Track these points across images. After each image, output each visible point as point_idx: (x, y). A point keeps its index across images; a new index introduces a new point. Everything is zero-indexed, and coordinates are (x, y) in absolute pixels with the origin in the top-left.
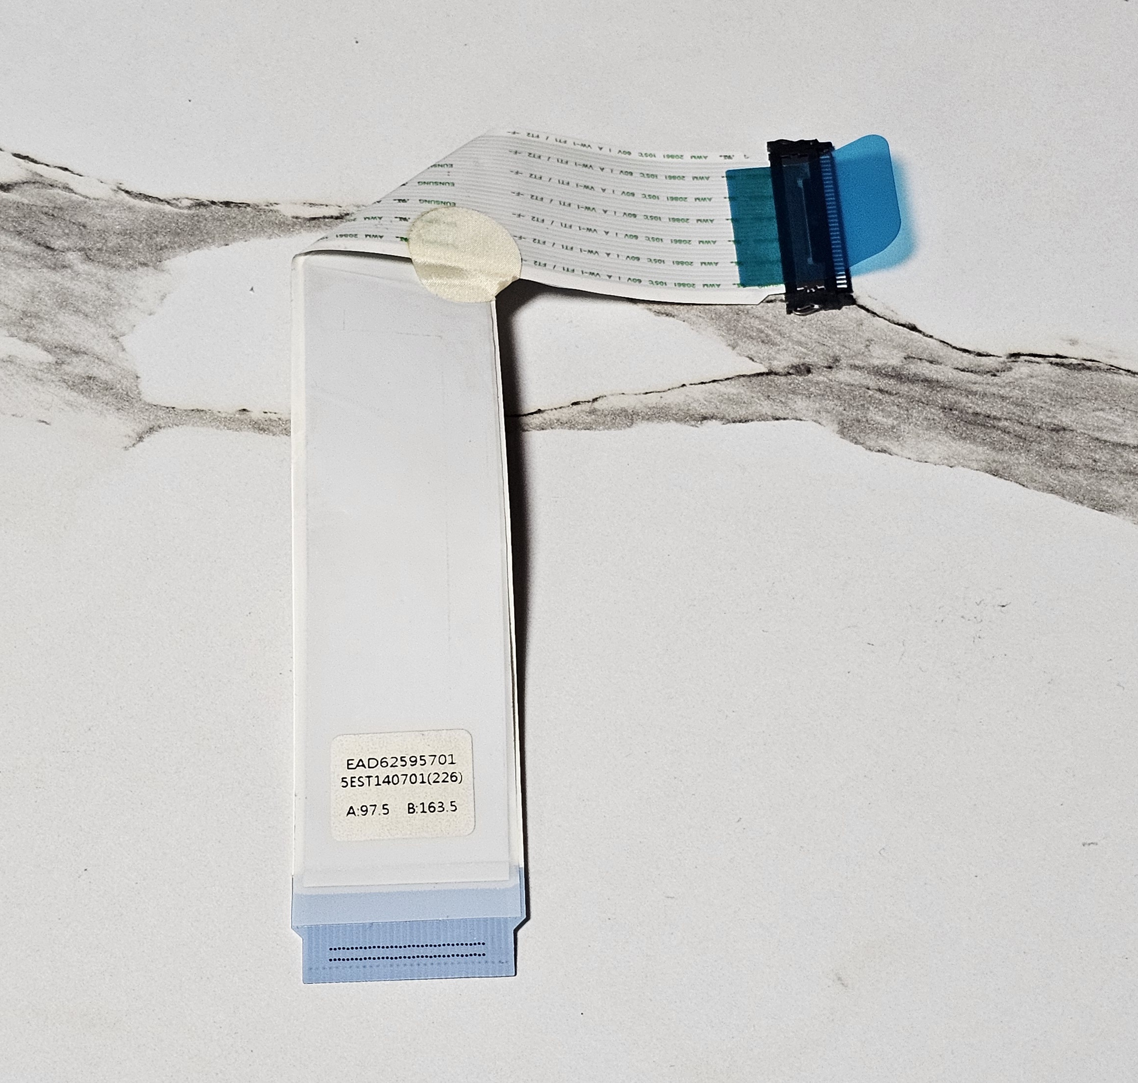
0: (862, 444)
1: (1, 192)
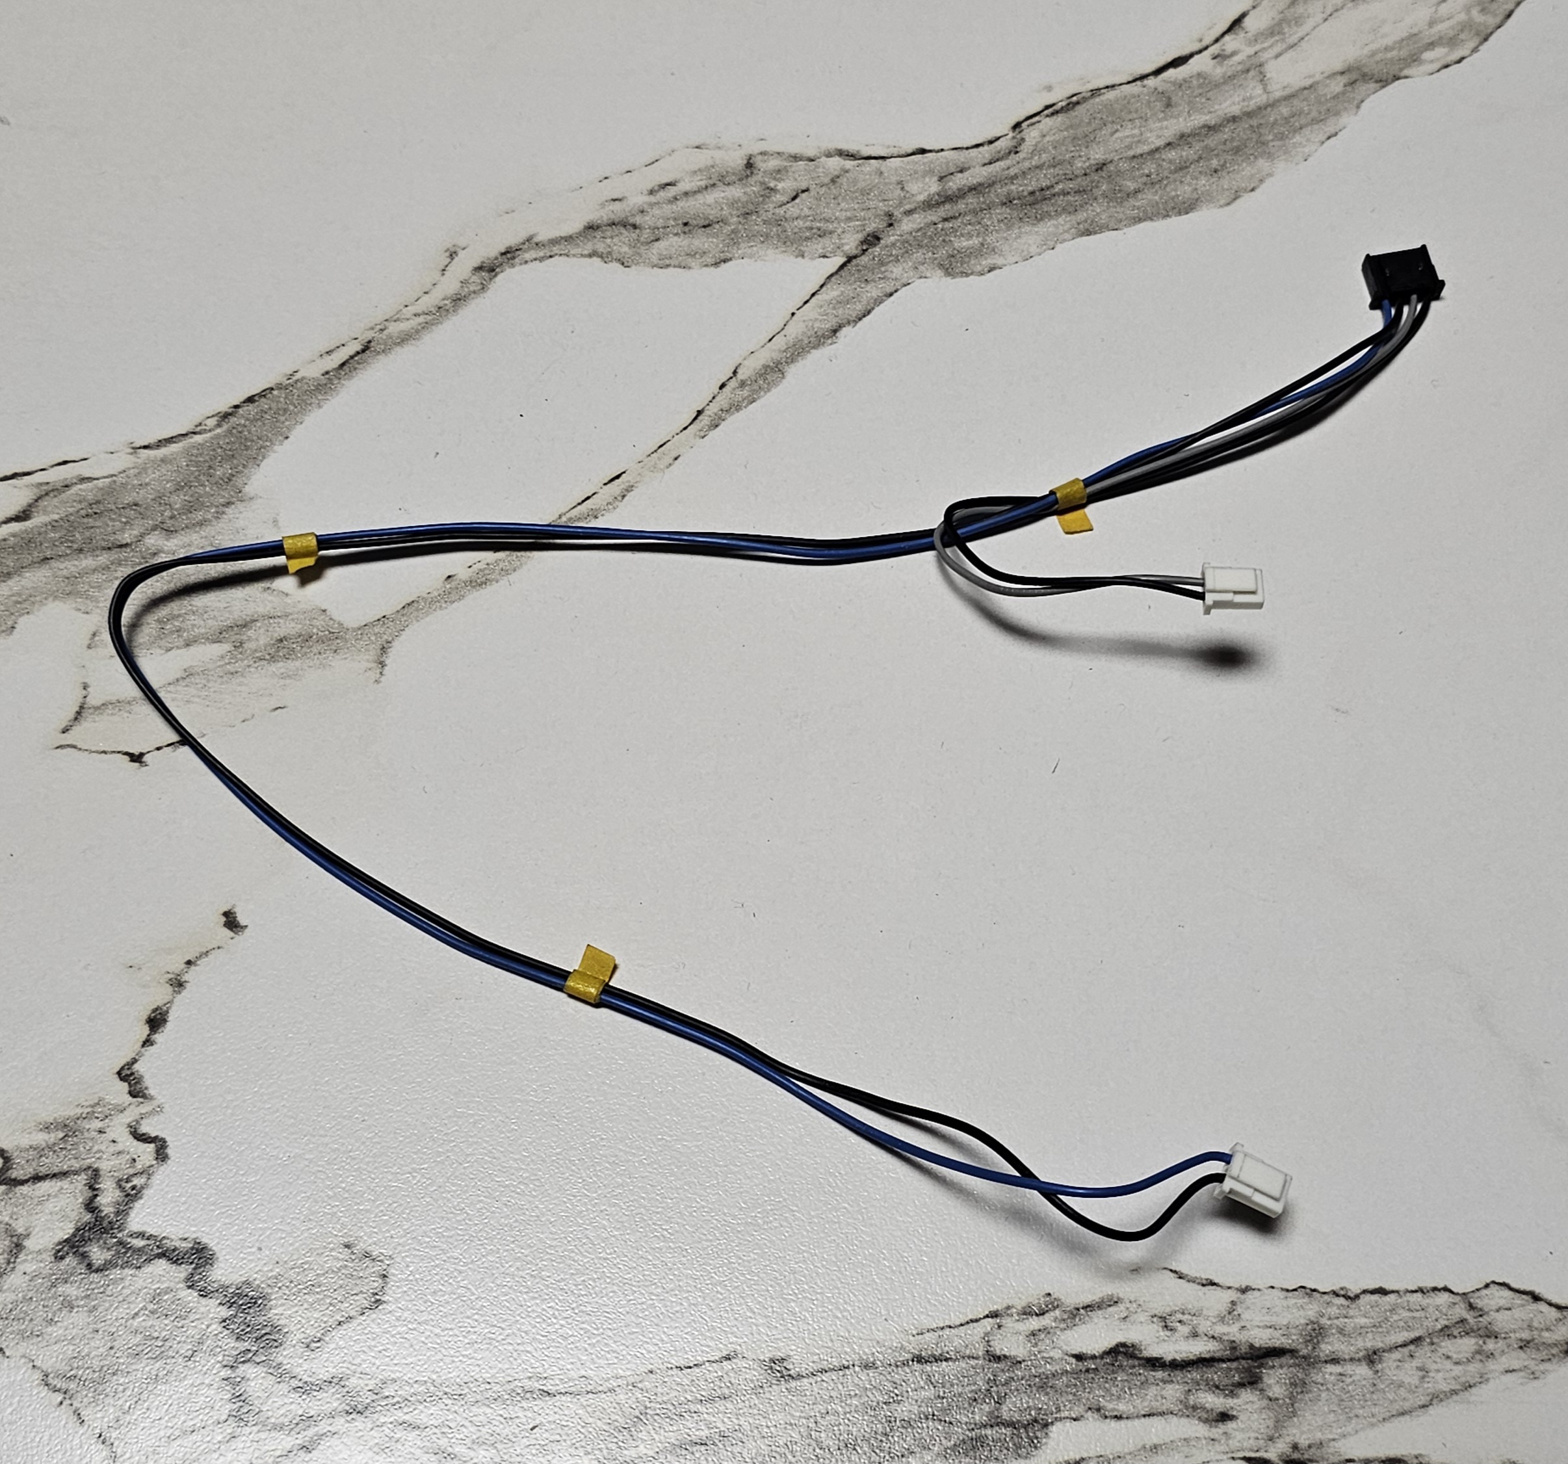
0: (972, 274)
1: (23, 523)
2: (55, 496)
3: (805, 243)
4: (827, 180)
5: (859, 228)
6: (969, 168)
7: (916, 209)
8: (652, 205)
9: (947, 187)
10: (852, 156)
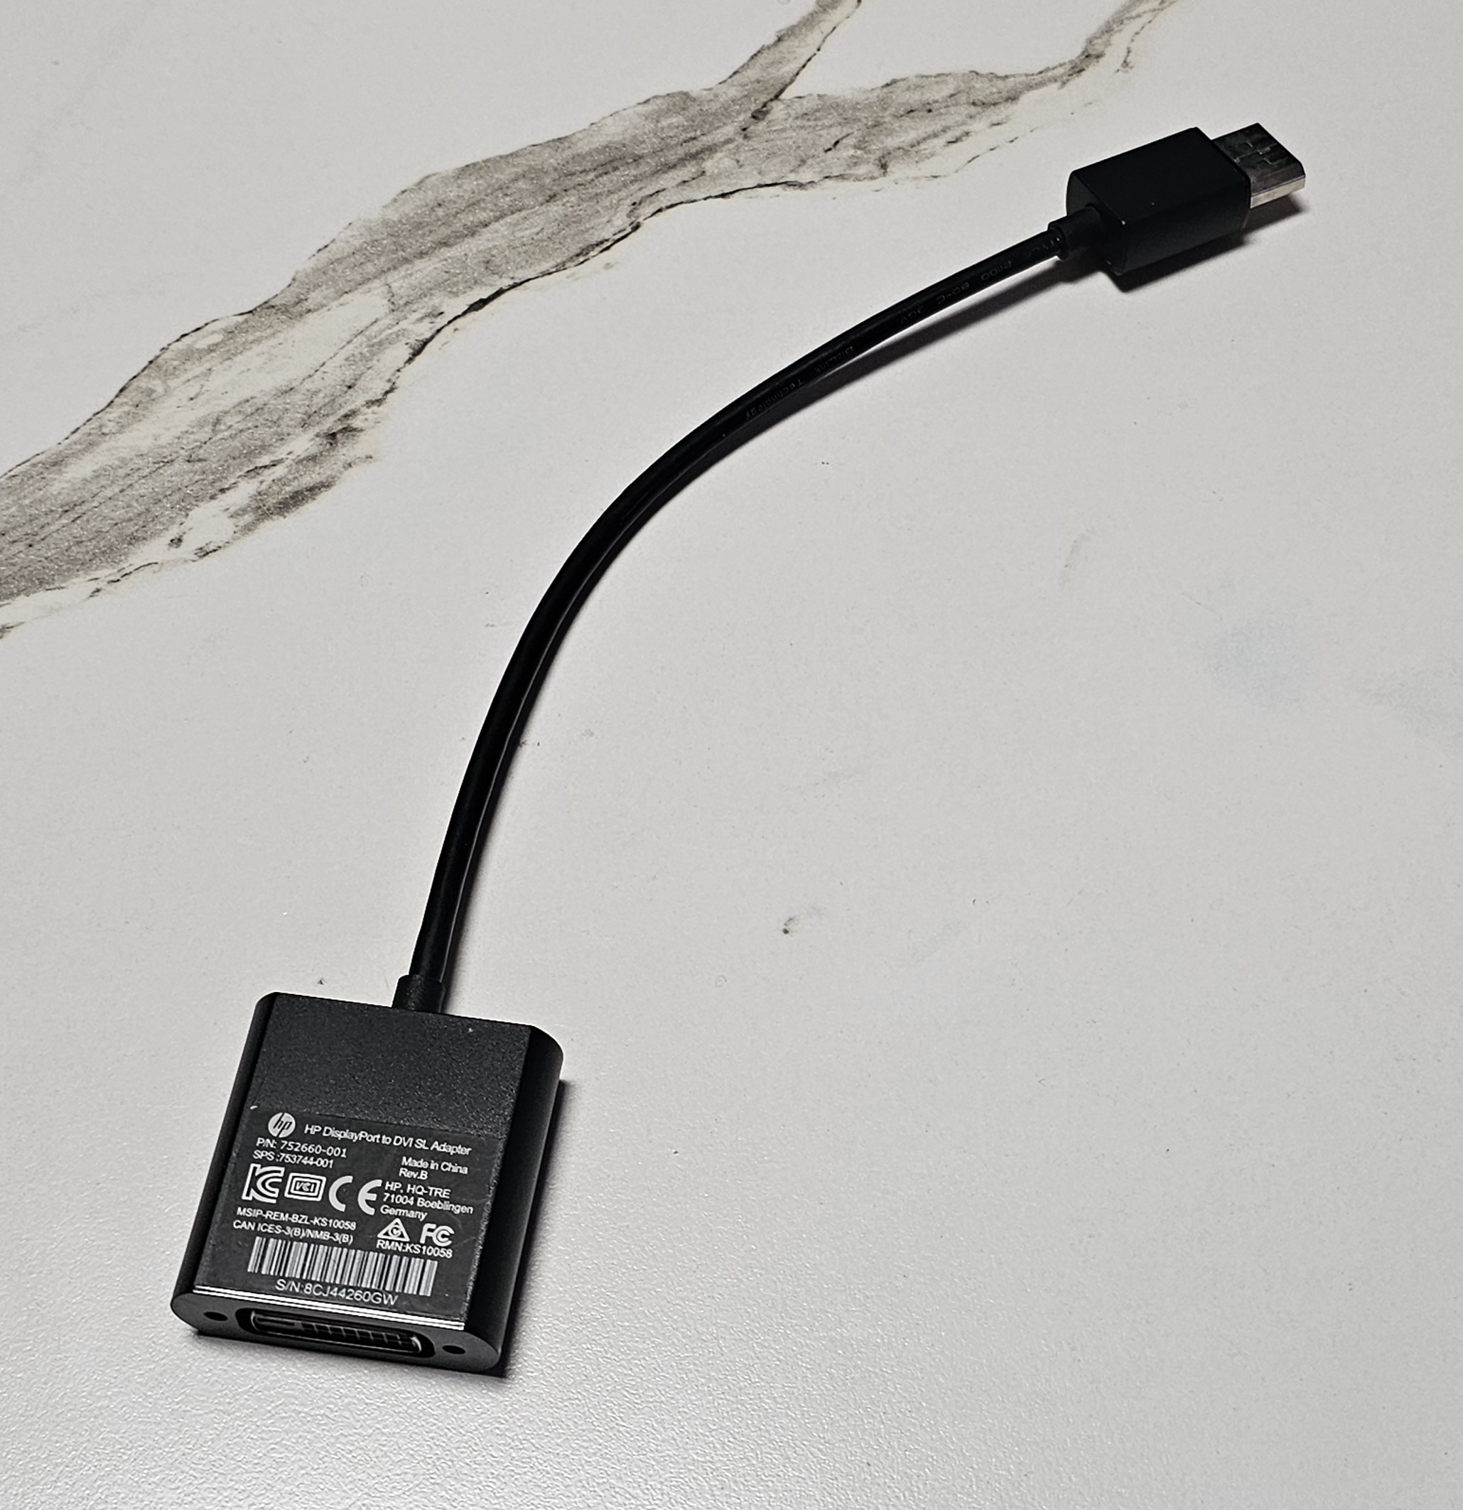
3: (820, 107)
4: (810, 161)
5: (772, 124)
6: (677, 186)
7: (723, 146)
8: (964, 123)
9: (697, 167)
10: (790, 185)
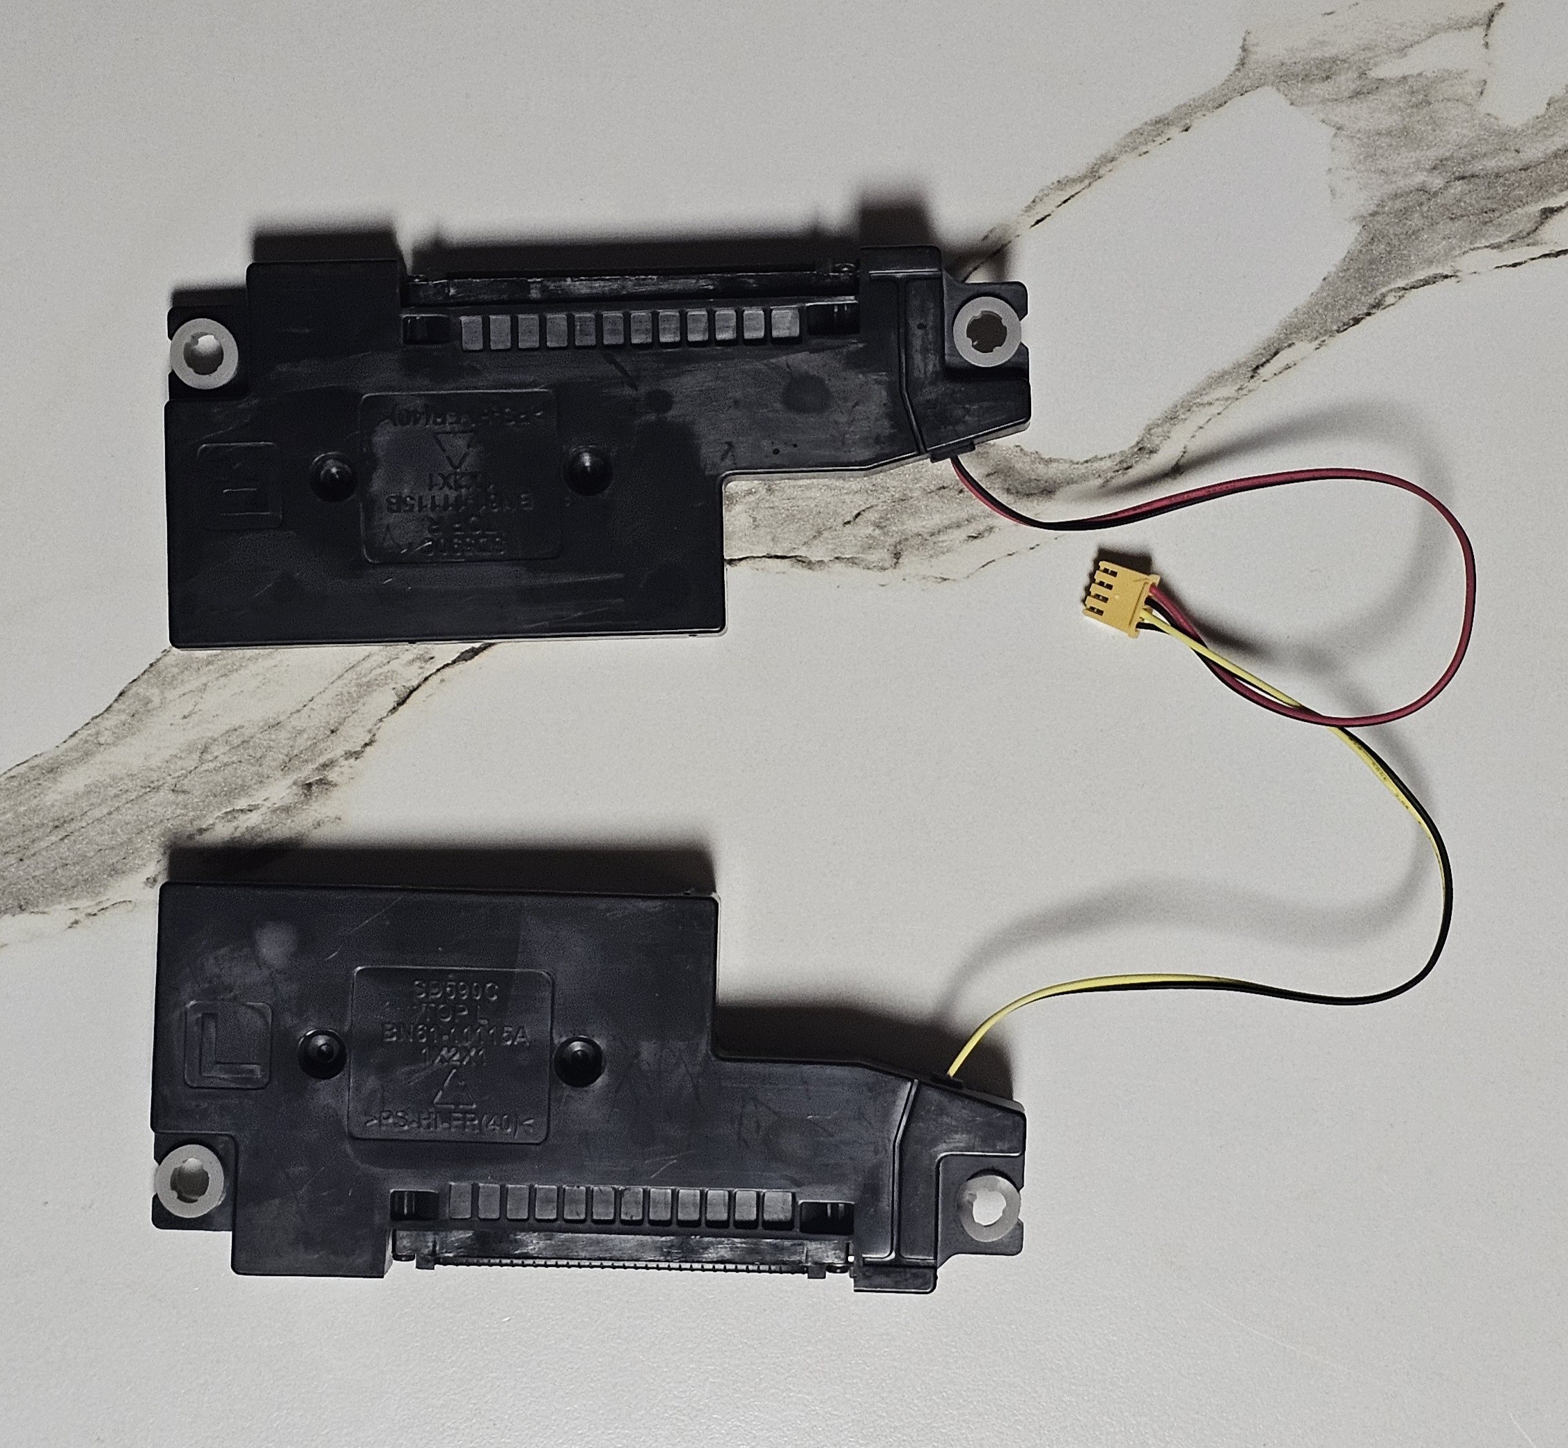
1: (1547, 206)
2: (1521, 231)
4: (826, 534)
10: (799, 561)
